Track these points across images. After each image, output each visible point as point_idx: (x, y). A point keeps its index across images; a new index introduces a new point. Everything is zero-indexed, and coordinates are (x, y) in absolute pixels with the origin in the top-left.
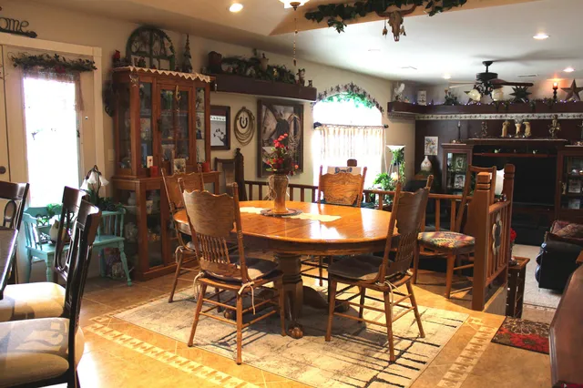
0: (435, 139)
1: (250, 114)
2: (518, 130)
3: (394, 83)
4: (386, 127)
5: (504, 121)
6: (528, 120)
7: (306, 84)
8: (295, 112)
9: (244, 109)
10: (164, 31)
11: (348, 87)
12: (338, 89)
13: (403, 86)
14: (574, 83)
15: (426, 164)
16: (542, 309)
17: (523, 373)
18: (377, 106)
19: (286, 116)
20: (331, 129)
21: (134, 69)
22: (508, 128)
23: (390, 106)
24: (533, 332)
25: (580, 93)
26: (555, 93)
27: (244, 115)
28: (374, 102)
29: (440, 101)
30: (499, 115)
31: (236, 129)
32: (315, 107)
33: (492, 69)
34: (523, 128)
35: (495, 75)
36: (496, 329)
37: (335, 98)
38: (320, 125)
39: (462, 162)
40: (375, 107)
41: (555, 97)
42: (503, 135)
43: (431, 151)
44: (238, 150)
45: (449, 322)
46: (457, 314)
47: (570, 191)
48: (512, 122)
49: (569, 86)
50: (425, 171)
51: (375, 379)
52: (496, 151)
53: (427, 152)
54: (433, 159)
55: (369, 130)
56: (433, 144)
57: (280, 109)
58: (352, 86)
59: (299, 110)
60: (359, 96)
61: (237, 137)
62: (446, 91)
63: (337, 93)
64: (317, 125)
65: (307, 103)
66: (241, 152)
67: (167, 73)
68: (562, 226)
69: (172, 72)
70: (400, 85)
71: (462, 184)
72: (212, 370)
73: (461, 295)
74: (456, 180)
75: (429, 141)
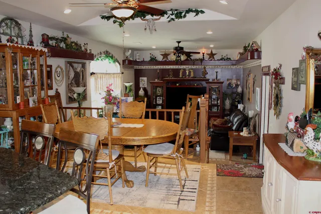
0: (145, 79)
1: (62, 69)
2: (187, 74)
3: (125, 49)
4: (123, 73)
5: (181, 69)
6: (192, 69)
7: (88, 51)
8: (82, 67)
9: (58, 66)
10: (18, 21)
11: (106, 52)
12: (101, 53)
13: (130, 51)
14: (212, 52)
15: (141, 92)
16: (215, 160)
17: (236, 186)
18: (118, 62)
19: (78, 70)
20: (99, 76)
21: (10, 45)
22: (183, 72)
23: (124, 61)
24: (231, 169)
25: (214, 56)
26: (203, 56)
27: (59, 70)
28: (116, 61)
29: (148, 59)
30: (177, 66)
31: (55, 79)
32: (91, 63)
33: (181, 45)
34: (190, 72)
35: (182, 48)
36: (216, 170)
37: (100, 59)
38: (94, 74)
39: (160, 91)
40: (117, 63)
41: (203, 58)
42: (180, 77)
43: (143, 85)
44: (57, 89)
45: (195, 170)
46: (196, 166)
47: (212, 103)
48: (185, 70)
49: (210, 53)
50: (141, 96)
51: (180, 199)
52: (177, 85)
53: (141, 85)
54: (145, 89)
55: (116, 75)
56: (144, 82)
57: (75, 65)
58: (107, 52)
59: (84, 65)
60: (110, 57)
61: (56, 83)
62: (150, 54)
63: (100, 56)
64: (92, 74)
65: (87, 62)
66: (58, 91)
67: (27, 47)
68: (215, 120)
69: (29, 46)
70: (128, 51)
71: (161, 102)
72: (101, 210)
73: (191, 157)
74: (158, 99)
75: (142, 80)
